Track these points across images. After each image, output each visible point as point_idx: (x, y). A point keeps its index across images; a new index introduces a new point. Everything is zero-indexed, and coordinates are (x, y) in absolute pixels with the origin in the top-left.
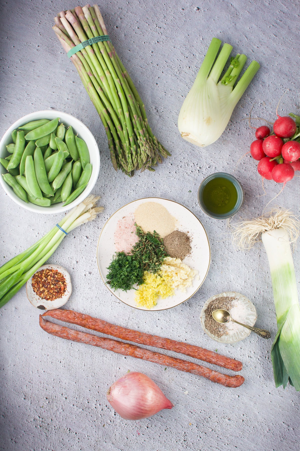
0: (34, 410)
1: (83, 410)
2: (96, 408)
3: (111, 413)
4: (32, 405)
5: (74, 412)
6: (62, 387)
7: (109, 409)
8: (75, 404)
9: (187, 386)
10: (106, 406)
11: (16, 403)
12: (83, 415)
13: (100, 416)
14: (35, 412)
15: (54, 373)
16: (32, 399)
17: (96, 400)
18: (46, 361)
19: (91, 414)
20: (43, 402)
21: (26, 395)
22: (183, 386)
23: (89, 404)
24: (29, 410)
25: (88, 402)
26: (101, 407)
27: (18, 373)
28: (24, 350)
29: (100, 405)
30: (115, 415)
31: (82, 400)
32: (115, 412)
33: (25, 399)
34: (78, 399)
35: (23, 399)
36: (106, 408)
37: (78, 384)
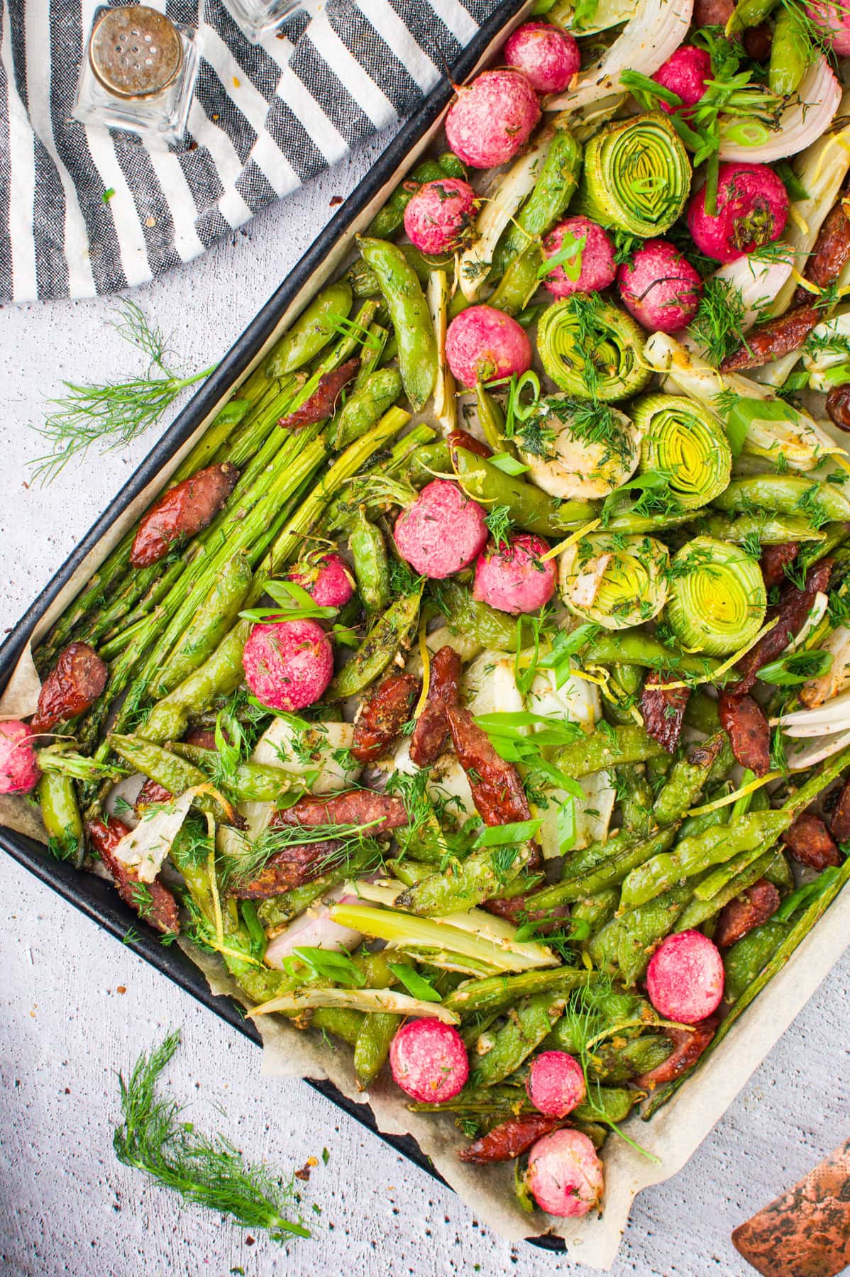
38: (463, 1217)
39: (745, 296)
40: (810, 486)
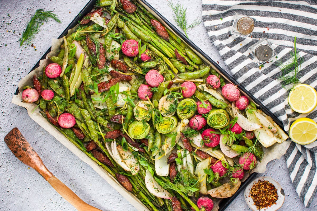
0: (18, 17)
1: (18, 58)
2: (20, 69)
3: (15, 82)
4: (23, 15)
5: (16, 51)
6: (38, 41)
7: (18, 80)
8: (23, 52)
9: (38, 146)
10: (21, 78)
11: (24, 1)
12: (13, 58)
13: (12, 73)
14: (17, 18)
15: (49, 35)
16: (27, 15)
17: (26, 69)
18: (60, 28)
19: (14, 65)
20: (25, 25)
21: (31, 10)
22: (37, 143)
23: (23, 64)
24: (18, 13)
25: (24, 63)
26: (20, 74)
27: (49, 4)
28: (69, 9)
29: (22, 73)
30: (14, 85)
31: (27, 57)
32: (16, 85)
33: (28, 9)
34: (27, 54)
35: (28, 7)
36: (19, 78)
37: (39, 54)
38: (22, 76)
39: (195, 138)
40: (159, 148)
